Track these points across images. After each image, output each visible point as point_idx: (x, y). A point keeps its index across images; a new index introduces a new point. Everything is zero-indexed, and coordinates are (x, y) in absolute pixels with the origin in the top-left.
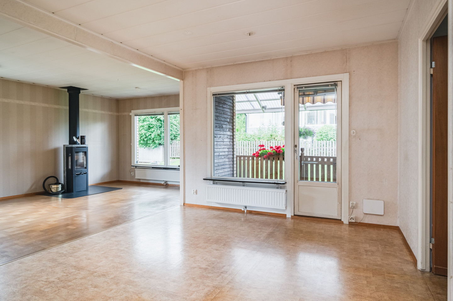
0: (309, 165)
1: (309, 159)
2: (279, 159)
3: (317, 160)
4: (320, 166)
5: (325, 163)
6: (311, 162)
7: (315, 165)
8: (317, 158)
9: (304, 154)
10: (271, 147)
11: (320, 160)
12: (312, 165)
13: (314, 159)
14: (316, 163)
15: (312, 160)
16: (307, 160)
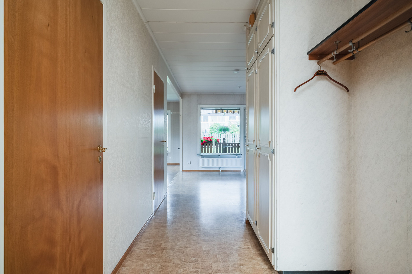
0: (228, 148)
1: (228, 145)
2: (207, 145)
3: (232, 145)
4: (233, 148)
5: (236, 146)
6: (229, 146)
7: (230, 148)
8: (232, 144)
9: (224, 141)
10: (204, 138)
11: (233, 145)
12: (229, 148)
13: (230, 145)
14: (231, 146)
15: (229, 145)
16: (226, 145)
